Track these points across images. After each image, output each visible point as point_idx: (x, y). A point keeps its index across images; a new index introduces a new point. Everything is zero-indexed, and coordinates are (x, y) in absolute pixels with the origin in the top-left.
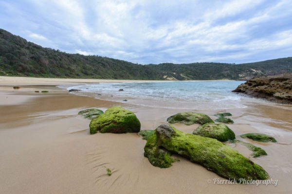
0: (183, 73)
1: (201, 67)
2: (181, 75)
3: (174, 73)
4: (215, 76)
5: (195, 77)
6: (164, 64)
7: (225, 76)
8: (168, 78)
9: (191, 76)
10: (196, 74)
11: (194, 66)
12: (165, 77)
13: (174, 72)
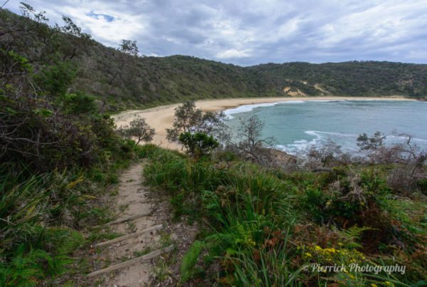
0: (319, 81)
1: (358, 71)
2: (316, 86)
3: (305, 83)
4: (378, 90)
5: (339, 89)
6: (292, 64)
7: (398, 91)
8: (291, 93)
9: (333, 89)
10: (344, 85)
11: (346, 70)
12: (286, 89)
13: (305, 79)
